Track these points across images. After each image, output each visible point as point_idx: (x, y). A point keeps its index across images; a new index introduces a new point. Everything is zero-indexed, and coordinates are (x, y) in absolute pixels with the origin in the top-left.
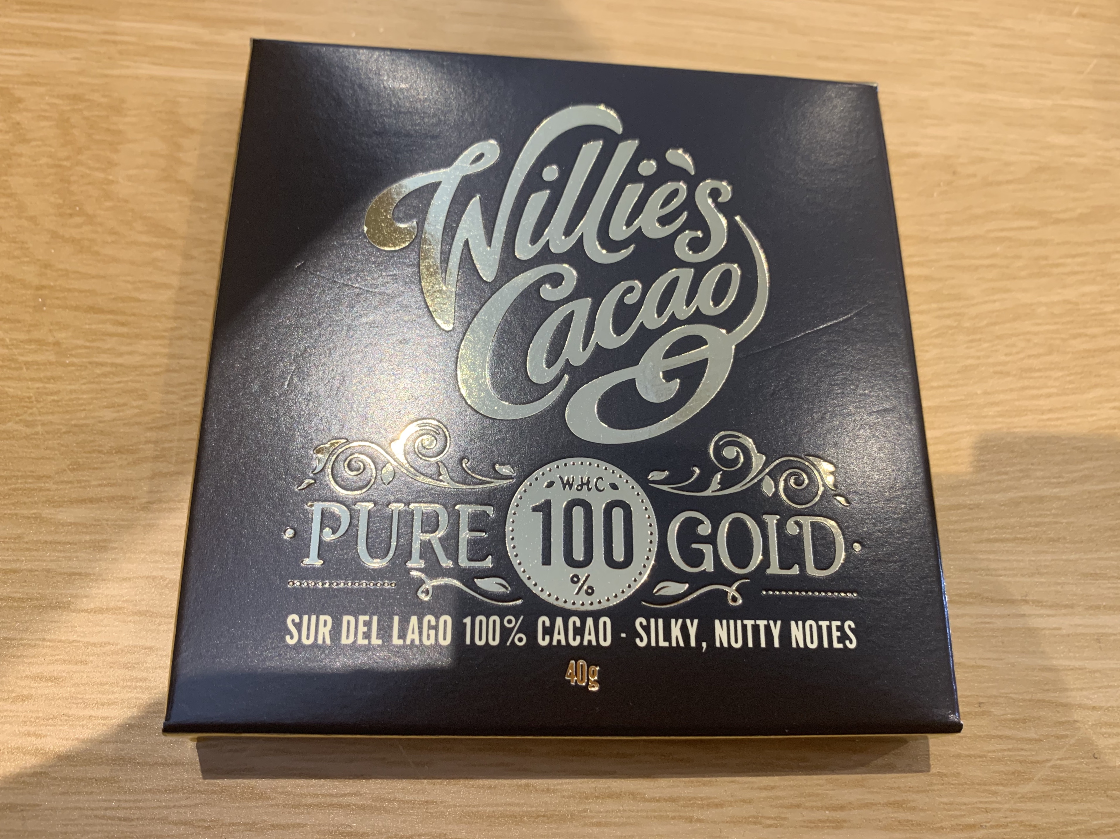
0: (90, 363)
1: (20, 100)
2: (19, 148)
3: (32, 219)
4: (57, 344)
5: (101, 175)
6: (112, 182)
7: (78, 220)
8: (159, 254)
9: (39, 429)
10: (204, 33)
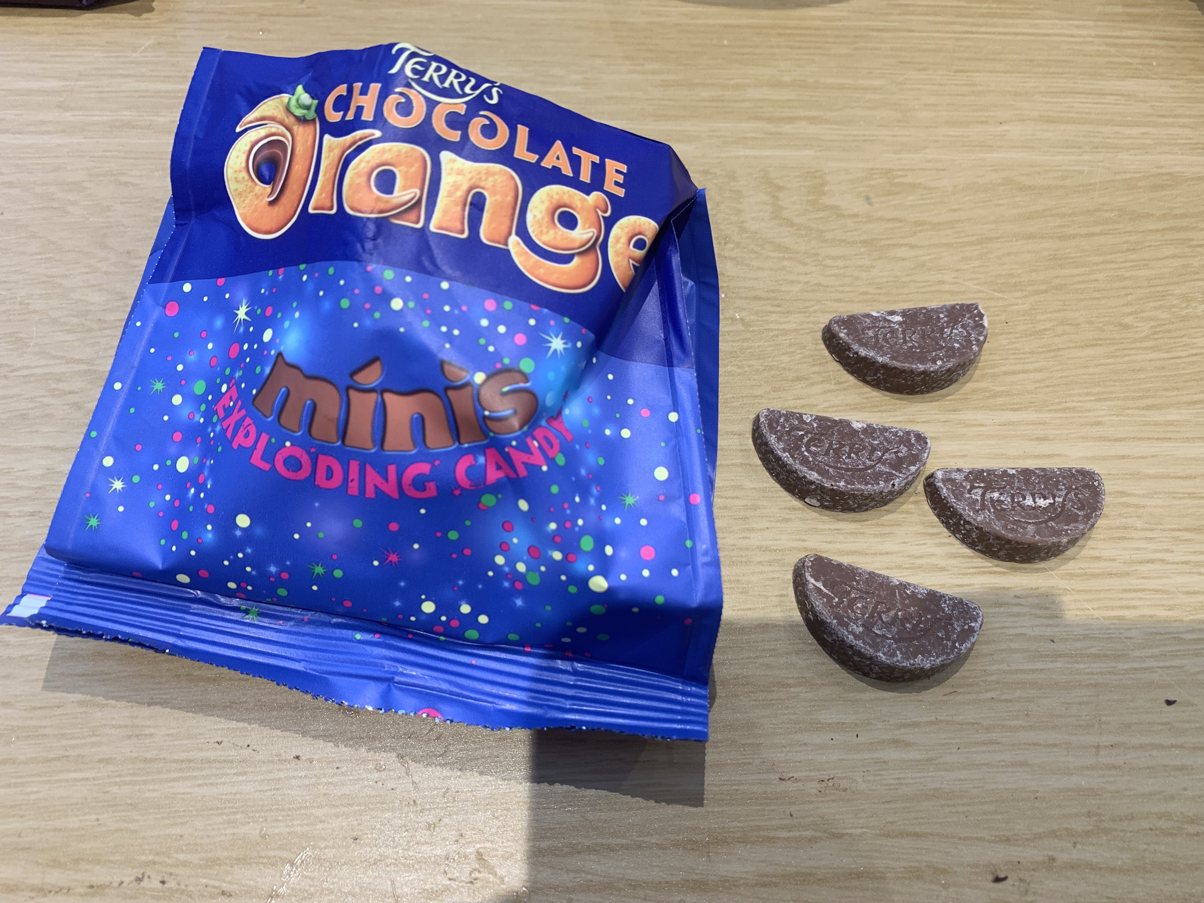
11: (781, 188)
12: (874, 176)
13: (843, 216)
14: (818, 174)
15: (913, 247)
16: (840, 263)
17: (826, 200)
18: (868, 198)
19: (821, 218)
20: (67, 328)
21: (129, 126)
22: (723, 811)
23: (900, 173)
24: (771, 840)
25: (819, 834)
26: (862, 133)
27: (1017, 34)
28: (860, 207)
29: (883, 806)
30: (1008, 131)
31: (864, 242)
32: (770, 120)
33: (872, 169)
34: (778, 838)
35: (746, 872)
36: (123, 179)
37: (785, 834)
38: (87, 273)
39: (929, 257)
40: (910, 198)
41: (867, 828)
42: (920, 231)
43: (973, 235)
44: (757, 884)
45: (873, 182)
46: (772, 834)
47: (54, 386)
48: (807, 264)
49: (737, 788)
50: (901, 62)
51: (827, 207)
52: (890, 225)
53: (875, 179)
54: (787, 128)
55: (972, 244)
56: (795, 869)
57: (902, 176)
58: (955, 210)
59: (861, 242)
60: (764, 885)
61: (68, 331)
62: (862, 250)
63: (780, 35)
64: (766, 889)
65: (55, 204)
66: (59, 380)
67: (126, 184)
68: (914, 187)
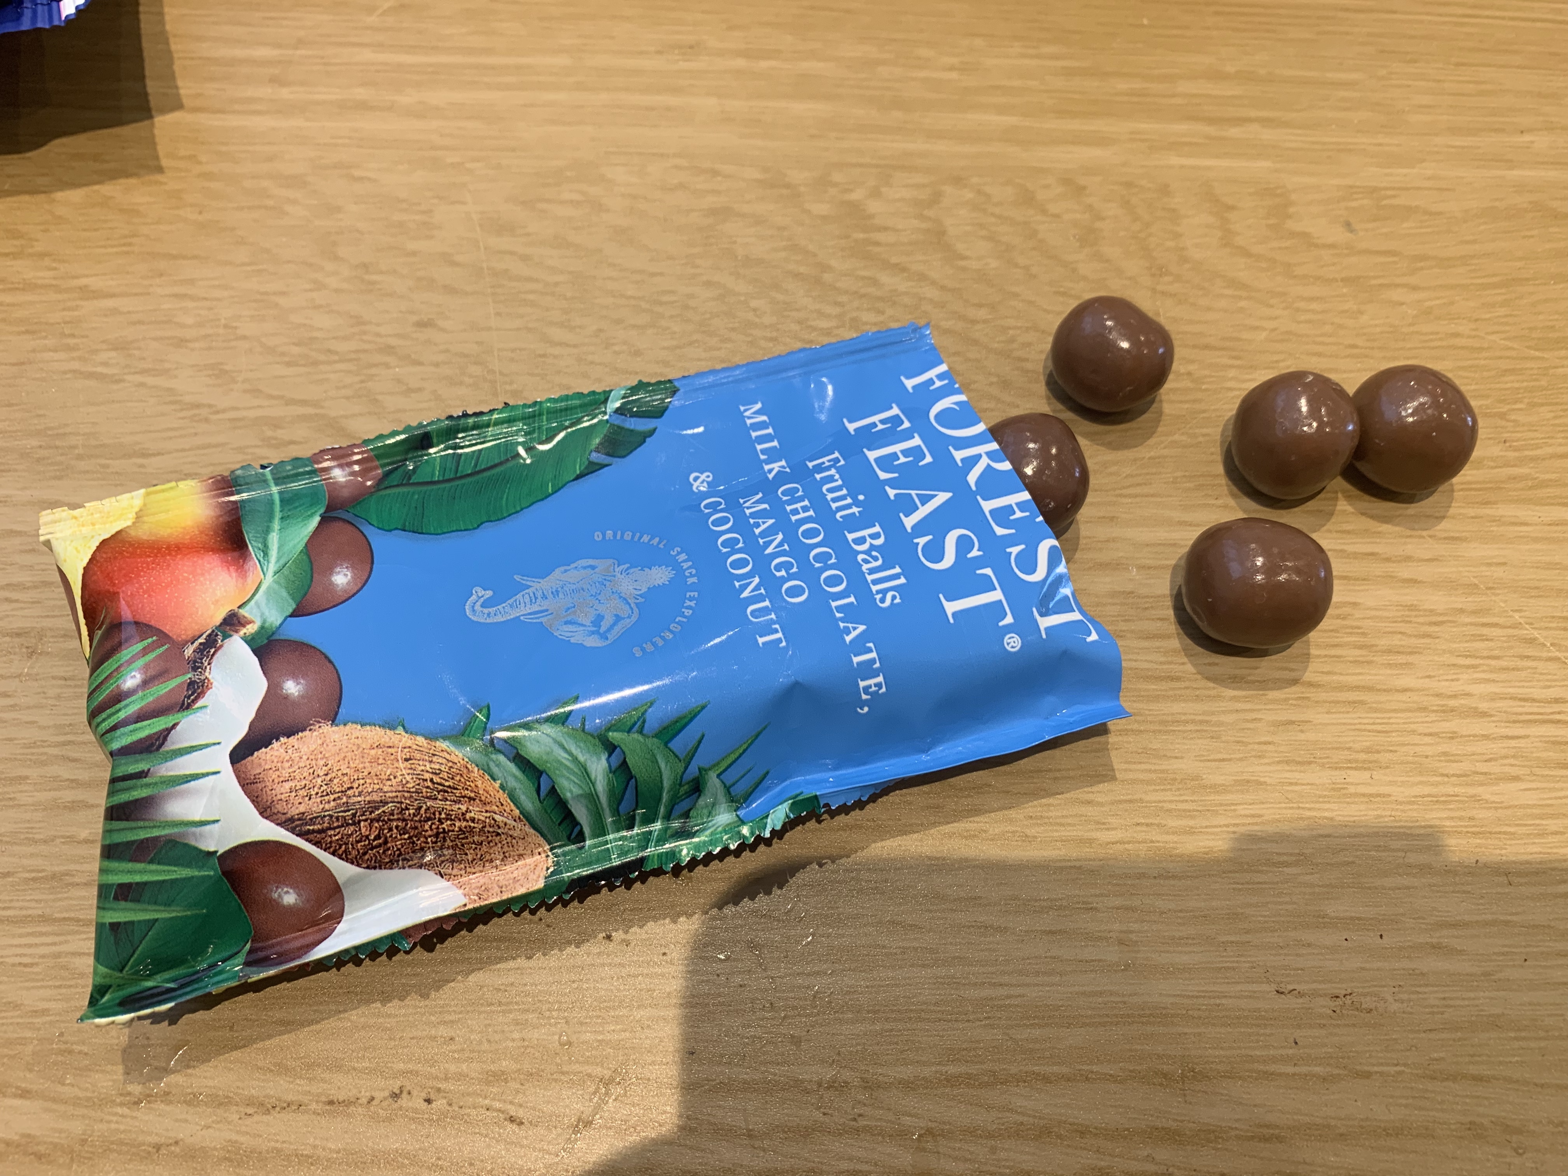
0: (1221, 388)
1: (1084, 188)
2: (1098, 225)
3: (1130, 278)
4: (1189, 374)
5: (1170, 244)
6: (1183, 249)
7: (1170, 279)
8: (1242, 304)
9: (1201, 439)
10: (1211, 130)
11: (1232, 208)
12: (1355, 196)
13: (1317, 246)
14: (1279, 191)
15: (1415, 288)
16: (1314, 306)
17: (1291, 225)
18: (1348, 225)
19: (1286, 248)
20: (287, 359)
21: (363, 106)
22: (1200, 1034)
23: (1389, 193)
24: (1269, 1076)
25: (1336, 1071)
26: (1334, 140)
27: (1534, 20)
28: (1338, 235)
29: (1423, 1035)
30: (1532, 142)
31: (1345, 280)
32: (1211, 121)
33: (1351, 187)
34: (1280, 1075)
35: (1237, 1120)
36: (357, 173)
37: (1290, 1070)
38: (311, 290)
39: (1437, 302)
40: (1405, 225)
41: (1405, 1065)
42: (1422, 269)
43: (1494, 275)
44: (1253, 1138)
45: (1354, 204)
46: (1272, 1068)
47: (269, 433)
48: (1272, 306)
49: (1218, 1001)
50: (1382, 52)
51: (1293, 234)
52: (1382, 259)
53: (1356, 199)
54: (1234, 132)
55: (1495, 286)
56: (1307, 1119)
57: (1394, 196)
58: (1467, 242)
59: (1342, 280)
60: (1266, 1139)
61: (288, 364)
62: (1345, 290)
63: (1217, 13)
64: (1267, 1145)
65: (270, 203)
66: (276, 427)
67: (361, 179)
68: (1410, 211)
